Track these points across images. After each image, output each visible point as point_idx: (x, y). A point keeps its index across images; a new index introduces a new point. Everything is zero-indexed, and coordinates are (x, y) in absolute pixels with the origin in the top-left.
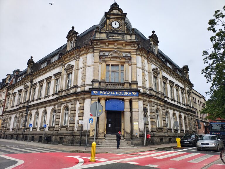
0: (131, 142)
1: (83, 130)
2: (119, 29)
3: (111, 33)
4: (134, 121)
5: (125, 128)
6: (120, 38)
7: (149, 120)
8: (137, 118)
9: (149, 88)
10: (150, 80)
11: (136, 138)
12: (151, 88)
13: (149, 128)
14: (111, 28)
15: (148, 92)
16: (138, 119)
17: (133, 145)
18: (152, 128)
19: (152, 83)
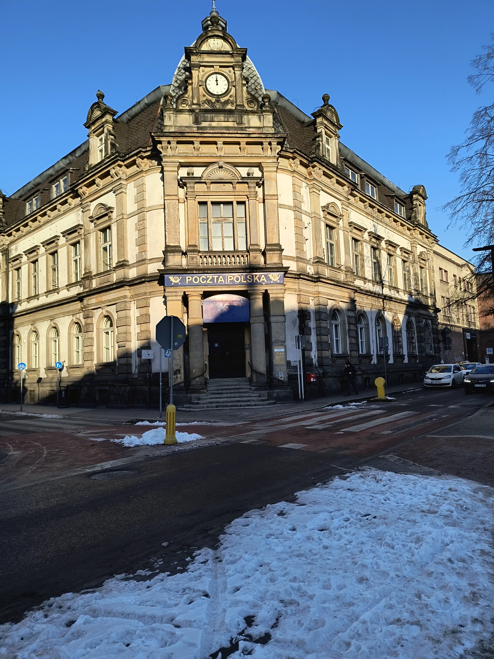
0: (268, 393)
1: (153, 372)
2: (226, 98)
3: (206, 111)
4: (274, 344)
5: (254, 363)
6: (230, 124)
7: (313, 339)
8: (282, 338)
9: (314, 258)
10: (317, 239)
11: (280, 384)
12: (318, 258)
13: (313, 357)
14: (204, 96)
15: (311, 270)
16: (283, 340)
17: (272, 399)
18: (320, 358)
19: (321, 246)
